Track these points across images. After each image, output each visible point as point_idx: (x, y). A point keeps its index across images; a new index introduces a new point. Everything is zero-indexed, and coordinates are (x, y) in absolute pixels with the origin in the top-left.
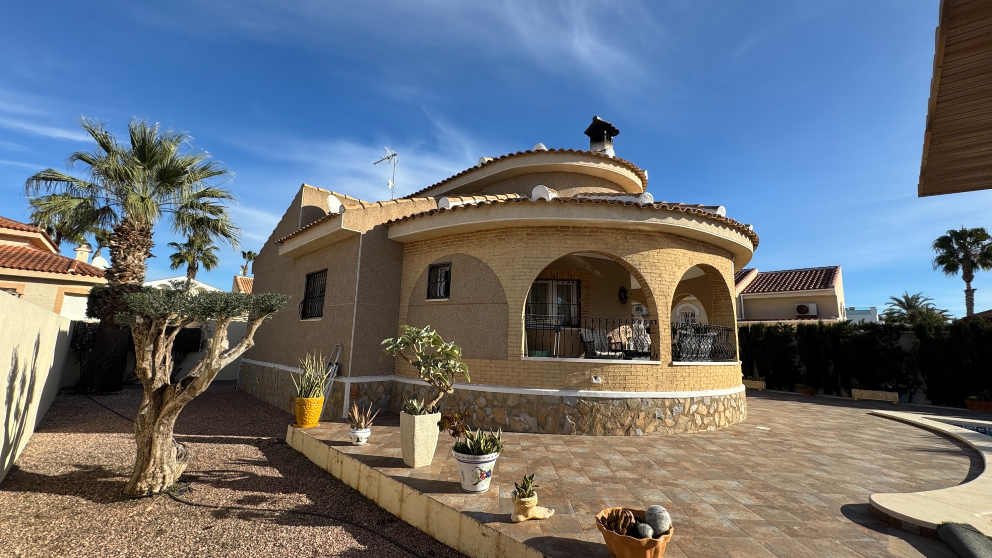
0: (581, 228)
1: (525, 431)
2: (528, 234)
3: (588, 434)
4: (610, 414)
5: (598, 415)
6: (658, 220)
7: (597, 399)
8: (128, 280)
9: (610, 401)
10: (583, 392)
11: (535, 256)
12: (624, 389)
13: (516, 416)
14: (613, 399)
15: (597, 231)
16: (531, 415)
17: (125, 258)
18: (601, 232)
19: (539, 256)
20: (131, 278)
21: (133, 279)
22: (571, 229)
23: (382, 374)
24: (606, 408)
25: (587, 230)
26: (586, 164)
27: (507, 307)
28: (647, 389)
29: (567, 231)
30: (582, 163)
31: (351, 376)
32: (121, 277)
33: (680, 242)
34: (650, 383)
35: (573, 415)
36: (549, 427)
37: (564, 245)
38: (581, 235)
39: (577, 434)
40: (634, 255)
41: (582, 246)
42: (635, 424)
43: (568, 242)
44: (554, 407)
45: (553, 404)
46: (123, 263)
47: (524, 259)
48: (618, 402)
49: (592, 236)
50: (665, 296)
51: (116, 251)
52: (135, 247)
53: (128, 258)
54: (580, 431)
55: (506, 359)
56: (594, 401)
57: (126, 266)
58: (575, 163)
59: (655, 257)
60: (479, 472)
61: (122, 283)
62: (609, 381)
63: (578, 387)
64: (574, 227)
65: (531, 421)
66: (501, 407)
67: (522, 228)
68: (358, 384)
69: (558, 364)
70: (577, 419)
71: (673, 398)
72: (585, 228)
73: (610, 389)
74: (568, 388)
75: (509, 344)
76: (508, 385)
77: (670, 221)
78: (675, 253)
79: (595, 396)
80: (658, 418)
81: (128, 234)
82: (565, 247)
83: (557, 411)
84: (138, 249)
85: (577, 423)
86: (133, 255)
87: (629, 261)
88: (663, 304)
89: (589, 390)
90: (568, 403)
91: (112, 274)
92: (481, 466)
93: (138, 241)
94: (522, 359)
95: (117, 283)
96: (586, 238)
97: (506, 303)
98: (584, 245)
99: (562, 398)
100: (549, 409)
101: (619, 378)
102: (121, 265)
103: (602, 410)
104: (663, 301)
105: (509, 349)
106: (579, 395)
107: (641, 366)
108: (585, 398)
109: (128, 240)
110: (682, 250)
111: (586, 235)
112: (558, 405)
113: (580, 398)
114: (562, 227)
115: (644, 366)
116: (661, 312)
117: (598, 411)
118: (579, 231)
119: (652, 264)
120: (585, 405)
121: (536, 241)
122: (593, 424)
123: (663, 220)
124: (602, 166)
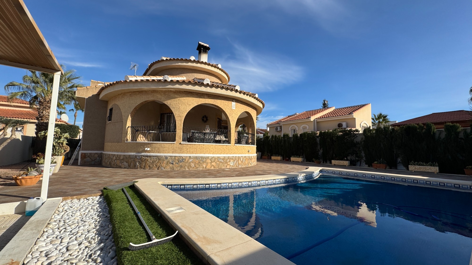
0: (148, 91)
1: (125, 168)
2: (130, 95)
3: (143, 169)
4: (152, 162)
5: (147, 162)
6: (172, 86)
7: (147, 156)
8: (44, 120)
9: (152, 157)
10: (143, 154)
11: (132, 103)
12: (159, 152)
13: (123, 163)
14: (153, 156)
15: (153, 92)
16: (127, 162)
17: (42, 112)
18: (155, 92)
19: (133, 103)
20: (45, 120)
21: (46, 120)
22: (144, 92)
23: (97, 150)
24: (151, 160)
25: (150, 92)
26: (182, 64)
27: (123, 123)
28: (169, 152)
29: (143, 93)
30: (180, 64)
31: (82, 150)
32: (41, 120)
33: (191, 94)
34: (170, 150)
35: (139, 162)
36: (131, 167)
37: (142, 98)
38: (148, 94)
39: (140, 169)
40: (168, 101)
41: (148, 98)
42: (161, 166)
43: (143, 97)
44: (133, 159)
45: (133, 158)
46: (42, 114)
47: (129, 105)
48: (155, 157)
49: (152, 94)
50: (181, 117)
51: (39, 110)
52: (46, 108)
53: (44, 112)
54: (141, 167)
55: (121, 142)
56: (146, 157)
57: (43, 115)
58: (177, 64)
59: (177, 101)
60: (40, 170)
61: (42, 122)
62: (153, 150)
63: (142, 152)
64: (145, 91)
65: (126, 164)
66: (119, 160)
67: (129, 92)
68: (85, 154)
69: (136, 143)
70: (140, 163)
71: (180, 156)
72: (149, 91)
73: (153, 153)
74: (139, 152)
75: (123, 137)
76: (121, 152)
77: (177, 86)
78: (188, 99)
79: (147, 155)
80: (172, 164)
81: (43, 103)
82: (142, 99)
83: (134, 160)
84: (47, 109)
85: (140, 165)
86: (46, 111)
87: (166, 103)
88: (179, 120)
89: (145, 153)
90: (138, 158)
91: (38, 118)
92: (41, 168)
93: (47, 106)
94: (125, 142)
95: (40, 122)
96: (150, 95)
97: (123, 122)
98: (149, 98)
99: (136, 156)
100: (132, 160)
101: (157, 148)
102: (41, 115)
103: (149, 160)
104: (179, 119)
105: (122, 138)
106: (141, 155)
107: (166, 144)
108: (143, 156)
109: (43, 105)
110: (192, 98)
111: (150, 94)
112: (135, 158)
113: (141, 156)
114: (141, 91)
115: (167, 144)
116: (178, 123)
117: (147, 160)
118: (147, 92)
119: (176, 104)
120: (143, 158)
121: (132, 97)
122: (145, 165)
123: (174, 86)
124: (190, 64)
